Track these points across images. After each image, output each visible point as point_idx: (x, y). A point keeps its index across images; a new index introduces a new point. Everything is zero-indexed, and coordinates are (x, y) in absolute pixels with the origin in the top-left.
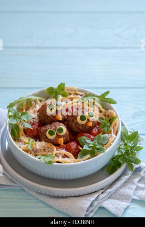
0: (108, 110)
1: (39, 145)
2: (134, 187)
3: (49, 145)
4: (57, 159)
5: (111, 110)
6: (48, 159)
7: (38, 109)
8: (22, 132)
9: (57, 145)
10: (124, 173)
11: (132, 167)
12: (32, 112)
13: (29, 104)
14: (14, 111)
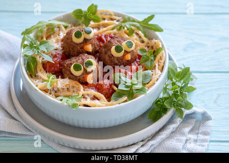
0: (152, 39)
1: (61, 83)
2: (184, 138)
3: (74, 83)
4: (84, 102)
5: (156, 39)
6: (71, 101)
7: (62, 37)
8: (40, 66)
9: (85, 84)
10: (170, 121)
11: (182, 113)
12: (54, 41)
13: (51, 31)
14: (30, 40)
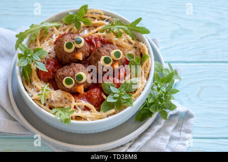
0: (140, 41)
2: (168, 138)
3: (66, 94)
4: (75, 114)
5: (143, 43)
6: (65, 116)
7: (54, 40)
8: (35, 74)
9: (75, 94)
10: (156, 122)
11: (166, 114)
12: (47, 45)
13: (44, 34)
14: (24, 49)
